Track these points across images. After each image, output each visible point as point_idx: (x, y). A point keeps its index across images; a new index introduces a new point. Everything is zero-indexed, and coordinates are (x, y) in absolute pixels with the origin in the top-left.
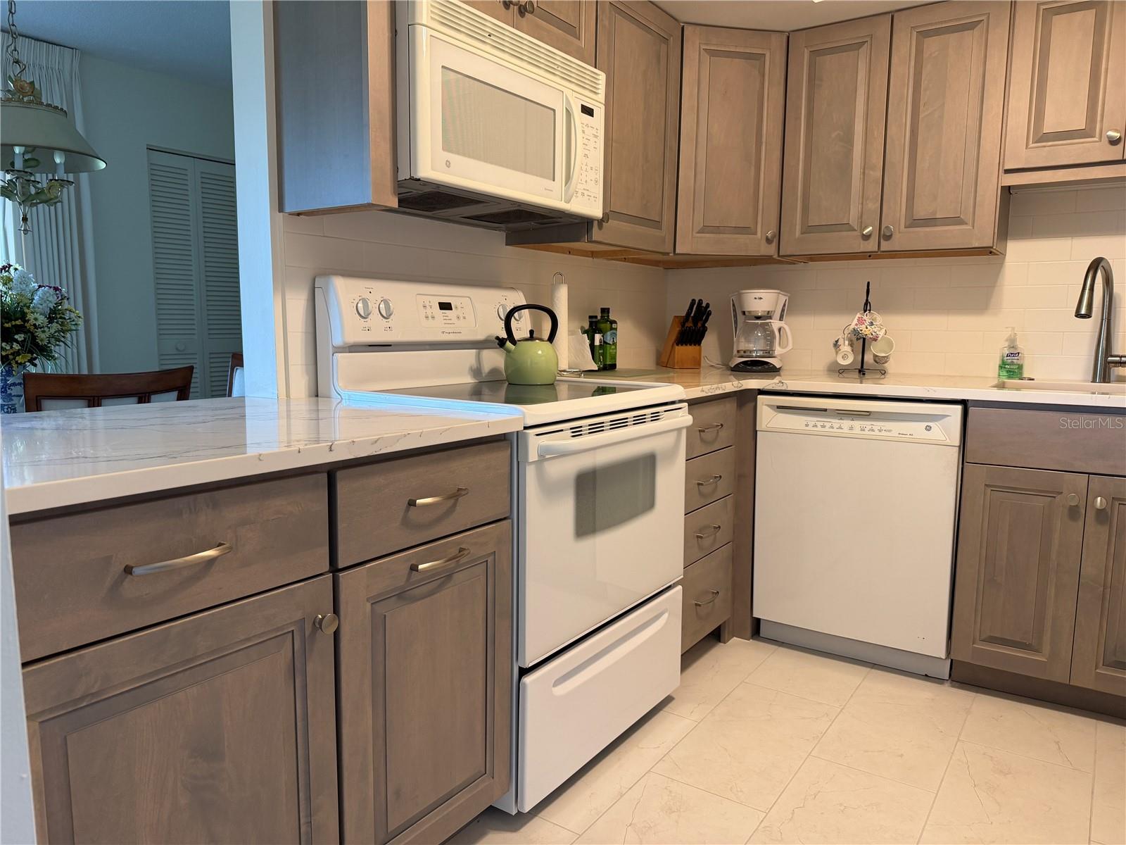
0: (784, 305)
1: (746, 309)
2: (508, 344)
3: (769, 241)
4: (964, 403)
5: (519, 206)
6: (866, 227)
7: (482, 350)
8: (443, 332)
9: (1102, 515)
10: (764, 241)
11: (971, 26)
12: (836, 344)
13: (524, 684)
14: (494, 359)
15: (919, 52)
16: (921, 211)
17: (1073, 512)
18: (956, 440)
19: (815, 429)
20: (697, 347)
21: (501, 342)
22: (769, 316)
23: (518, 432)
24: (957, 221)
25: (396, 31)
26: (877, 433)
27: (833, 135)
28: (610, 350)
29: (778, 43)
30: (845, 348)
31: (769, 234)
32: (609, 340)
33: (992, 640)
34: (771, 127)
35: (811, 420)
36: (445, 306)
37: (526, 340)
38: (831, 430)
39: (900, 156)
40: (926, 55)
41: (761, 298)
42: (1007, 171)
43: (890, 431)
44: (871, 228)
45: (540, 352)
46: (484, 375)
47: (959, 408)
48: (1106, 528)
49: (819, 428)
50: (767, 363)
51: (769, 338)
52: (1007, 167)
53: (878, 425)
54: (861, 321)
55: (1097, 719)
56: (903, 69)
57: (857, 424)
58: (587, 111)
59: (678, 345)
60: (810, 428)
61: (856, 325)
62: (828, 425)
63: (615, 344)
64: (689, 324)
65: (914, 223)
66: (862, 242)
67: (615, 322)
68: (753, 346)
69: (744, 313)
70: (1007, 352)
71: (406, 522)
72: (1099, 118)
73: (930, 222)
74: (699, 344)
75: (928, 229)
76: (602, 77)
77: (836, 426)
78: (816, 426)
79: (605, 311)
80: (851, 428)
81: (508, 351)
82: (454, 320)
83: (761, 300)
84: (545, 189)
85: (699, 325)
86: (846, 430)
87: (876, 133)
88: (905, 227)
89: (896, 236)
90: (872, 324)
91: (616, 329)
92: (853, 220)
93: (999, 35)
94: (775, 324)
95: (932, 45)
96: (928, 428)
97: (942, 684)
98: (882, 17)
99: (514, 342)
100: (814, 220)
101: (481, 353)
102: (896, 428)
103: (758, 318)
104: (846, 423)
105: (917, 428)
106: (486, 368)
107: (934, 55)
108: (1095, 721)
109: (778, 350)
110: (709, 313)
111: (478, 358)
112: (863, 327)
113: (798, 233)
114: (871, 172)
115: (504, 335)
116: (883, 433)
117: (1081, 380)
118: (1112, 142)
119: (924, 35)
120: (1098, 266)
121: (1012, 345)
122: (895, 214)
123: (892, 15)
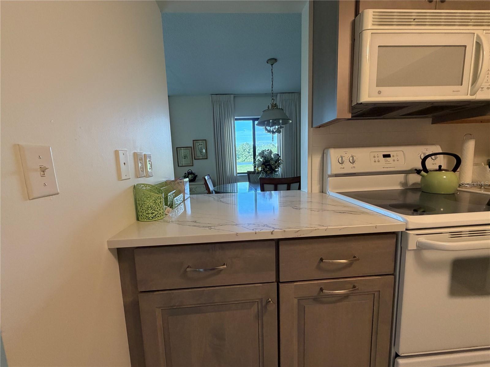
2: (423, 173)
5: (432, 104)
7: (408, 174)
8: (384, 168)
13: (398, 363)
14: (415, 179)
21: (418, 172)
23: (402, 232)
36: (387, 156)
37: (436, 170)
45: (445, 177)
46: (409, 186)
71: (319, 268)
81: (423, 176)
82: (392, 162)
84: (453, 91)
99: (427, 171)
101: (407, 176)
106: (410, 182)
111: (406, 178)
115: (420, 167)
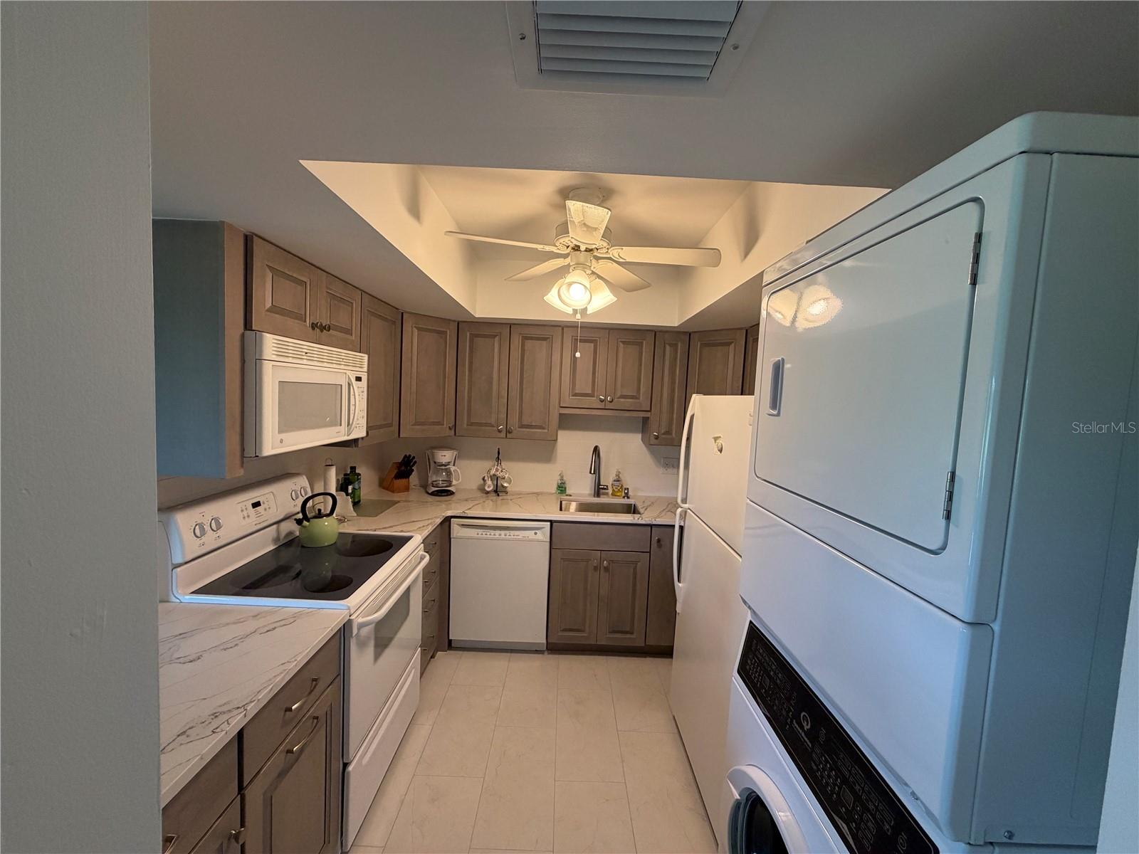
0: (456, 456)
1: (436, 461)
2: (305, 523)
3: (450, 428)
4: (551, 522)
6: (500, 426)
8: (256, 524)
9: (606, 569)
10: (448, 429)
11: (545, 339)
12: (484, 479)
15: (523, 345)
16: (526, 421)
17: (596, 568)
18: (549, 540)
19: (481, 536)
20: (407, 480)
21: (299, 522)
22: (448, 464)
23: (347, 621)
24: (542, 427)
25: (244, 360)
26: (512, 536)
27: (483, 378)
28: (357, 493)
29: (453, 326)
30: (489, 482)
31: (451, 426)
32: (357, 487)
33: (565, 630)
34: (450, 368)
35: (480, 531)
36: (256, 505)
37: (315, 517)
38: (491, 536)
39: (515, 393)
40: (526, 348)
41: (442, 456)
43: (518, 535)
44: (502, 427)
45: (326, 524)
46: (283, 541)
47: (549, 523)
48: (607, 574)
49: (484, 536)
50: (449, 491)
51: (449, 473)
52: (561, 406)
53: (512, 533)
54: (497, 470)
55: (607, 655)
56: (516, 355)
57: (503, 533)
58: (359, 379)
59: (396, 479)
60: (479, 536)
62: (488, 533)
63: (360, 488)
64: (403, 468)
65: (522, 426)
66: (498, 433)
67: (359, 474)
68: (440, 479)
69: (435, 462)
70: (560, 482)
72: (596, 390)
73: (530, 426)
74: (408, 477)
75: (528, 430)
76: (366, 357)
77: (492, 534)
78: (482, 534)
79: (353, 469)
80: (500, 535)
81: (304, 527)
82: (263, 512)
83: (445, 456)
85: (409, 468)
88: (518, 428)
89: (515, 432)
90: (502, 471)
91: (360, 480)
92: (493, 421)
94: (453, 468)
95: (529, 344)
96: (536, 534)
97: (543, 654)
98: (505, 325)
99: (308, 520)
100: (473, 420)
101: (279, 527)
102: (521, 534)
103: (443, 465)
104: (497, 532)
105: (530, 534)
106: (283, 534)
107: (529, 349)
108: (605, 657)
109: (454, 482)
110: (415, 462)
111: (278, 531)
112: (497, 473)
113: (465, 426)
114: (502, 400)
115: (300, 516)
116: (515, 537)
117: (590, 495)
118: (602, 401)
119: (525, 338)
120: (596, 450)
121: (562, 479)
122: (514, 421)
123: (511, 325)
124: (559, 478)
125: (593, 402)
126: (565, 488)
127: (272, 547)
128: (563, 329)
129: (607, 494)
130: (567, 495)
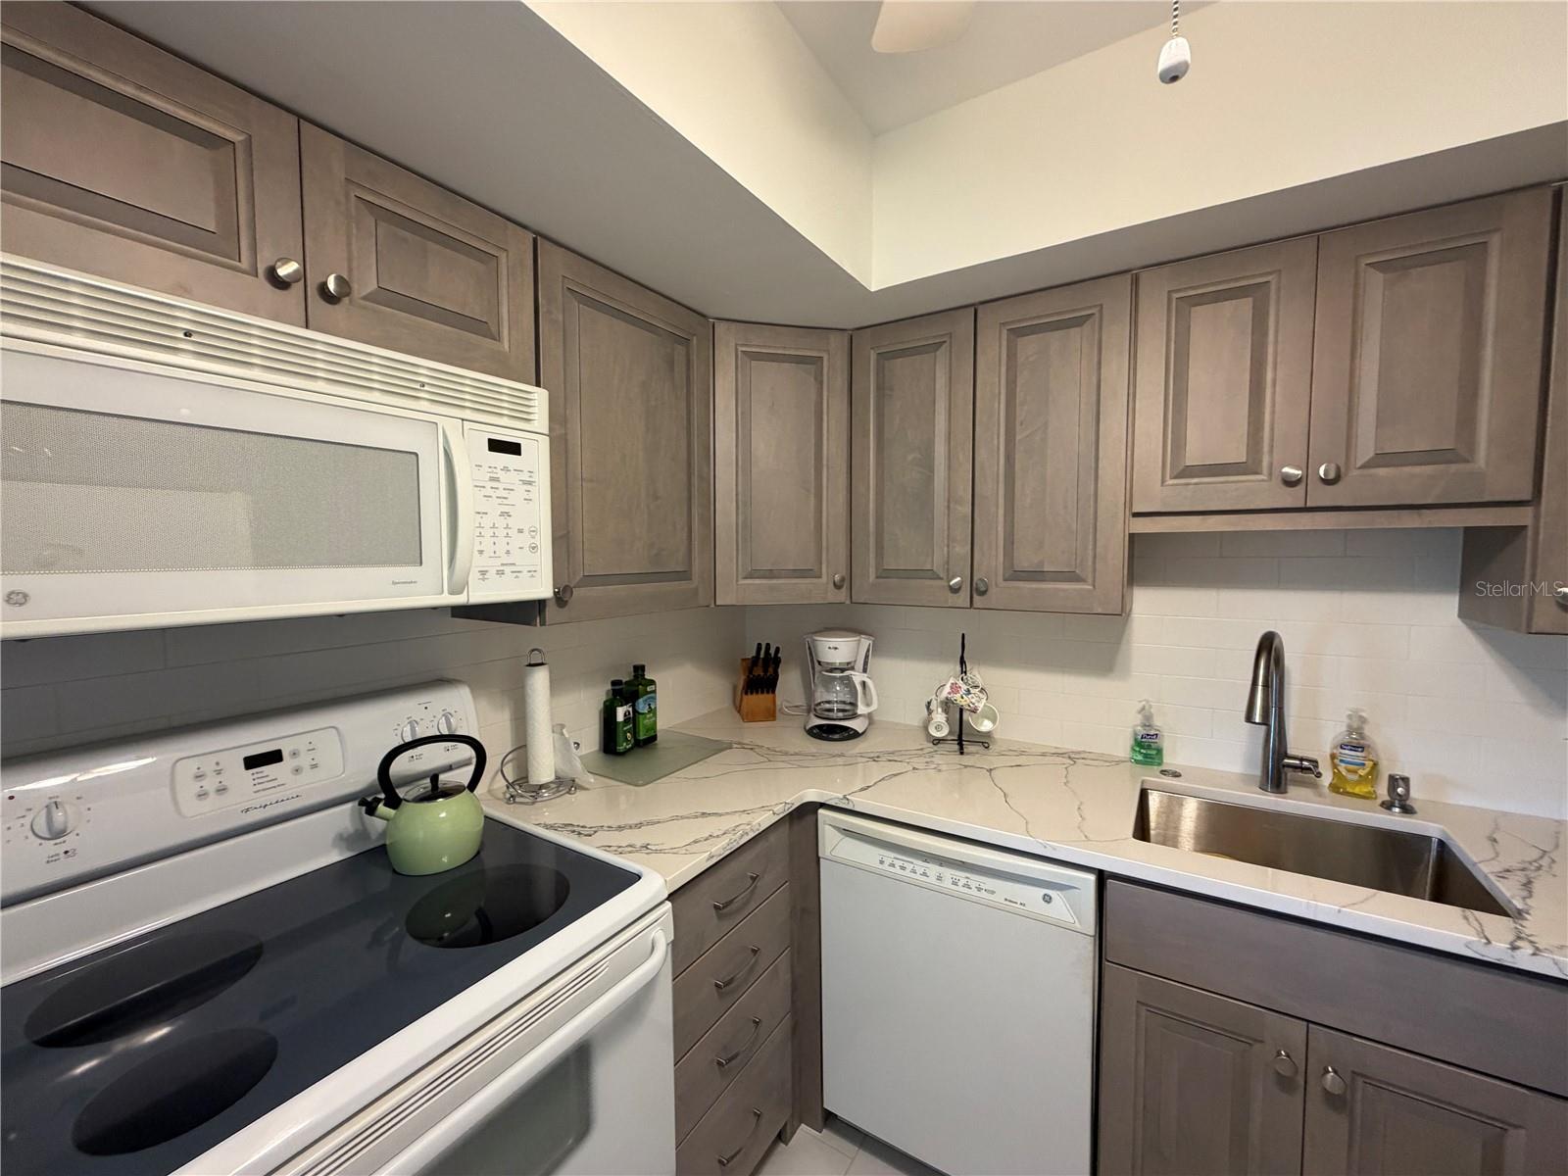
0: (868, 651)
1: (823, 659)
2: (382, 809)
3: (838, 586)
6: (954, 577)
8: (247, 810)
9: (1335, 1100)
10: (832, 586)
11: (1078, 322)
12: (927, 708)
15: (1012, 355)
16: (1025, 559)
18: (1093, 931)
19: (892, 869)
20: (771, 695)
21: (370, 808)
22: (850, 666)
24: (1072, 577)
26: (974, 892)
27: (910, 457)
28: (644, 722)
29: (837, 343)
30: (939, 717)
31: (837, 578)
32: (645, 708)
35: (887, 855)
36: (263, 759)
38: (913, 875)
39: (992, 488)
40: (1021, 359)
41: (836, 648)
42: (1136, 515)
43: (993, 892)
44: (959, 579)
47: (1094, 879)
48: (1344, 1117)
49: (898, 868)
50: (846, 729)
52: (1135, 510)
53: (976, 879)
54: (955, 688)
56: (992, 380)
57: (948, 875)
59: (746, 693)
60: (886, 867)
61: (949, 693)
62: (909, 867)
63: (653, 710)
64: (759, 672)
65: (1016, 575)
66: (951, 595)
67: (652, 682)
68: (837, 694)
69: (819, 663)
70: (1141, 730)
72: (1266, 448)
73: (1037, 575)
74: (772, 692)
75: (1034, 585)
76: (532, 391)
77: (920, 870)
78: (893, 865)
79: (639, 670)
80: (940, 878)
81: (385, 819)
83: (837, 649)
85: (771, 670)
86: (932, 879)
87: (961, 457)
88: (1005, 580)
89: (993, 591)
90: (968, 692)
91: (654, 692)
92: (937, 562)
93: (1116, 334)
94: (857, 677)
95: (1028, 346)
96: (1047, 899)
98: (960, 311)
100: (891, 563)
102: (1004, 889)
103: (837, 669)
104: (933, 871)
105: (1032, 894)
107: (1031, 359)
109: (861, 709)
112: (958, 696)
113: (872, 577)
114: (959, 508)
116: (983, 894)
117: (1246, 779)
118: (1290, 483)
119: (1017, 333)
120: (1269, 648)
121: (1147, 723)
122: (991, 562)
123: (975, 308)
124: (1138, 719)
125: (1257, 489)
126: (1159, 751)
127: (335, 857)
128: (1136, 282)
129: (1314, 786)
130: (1163, 772)
